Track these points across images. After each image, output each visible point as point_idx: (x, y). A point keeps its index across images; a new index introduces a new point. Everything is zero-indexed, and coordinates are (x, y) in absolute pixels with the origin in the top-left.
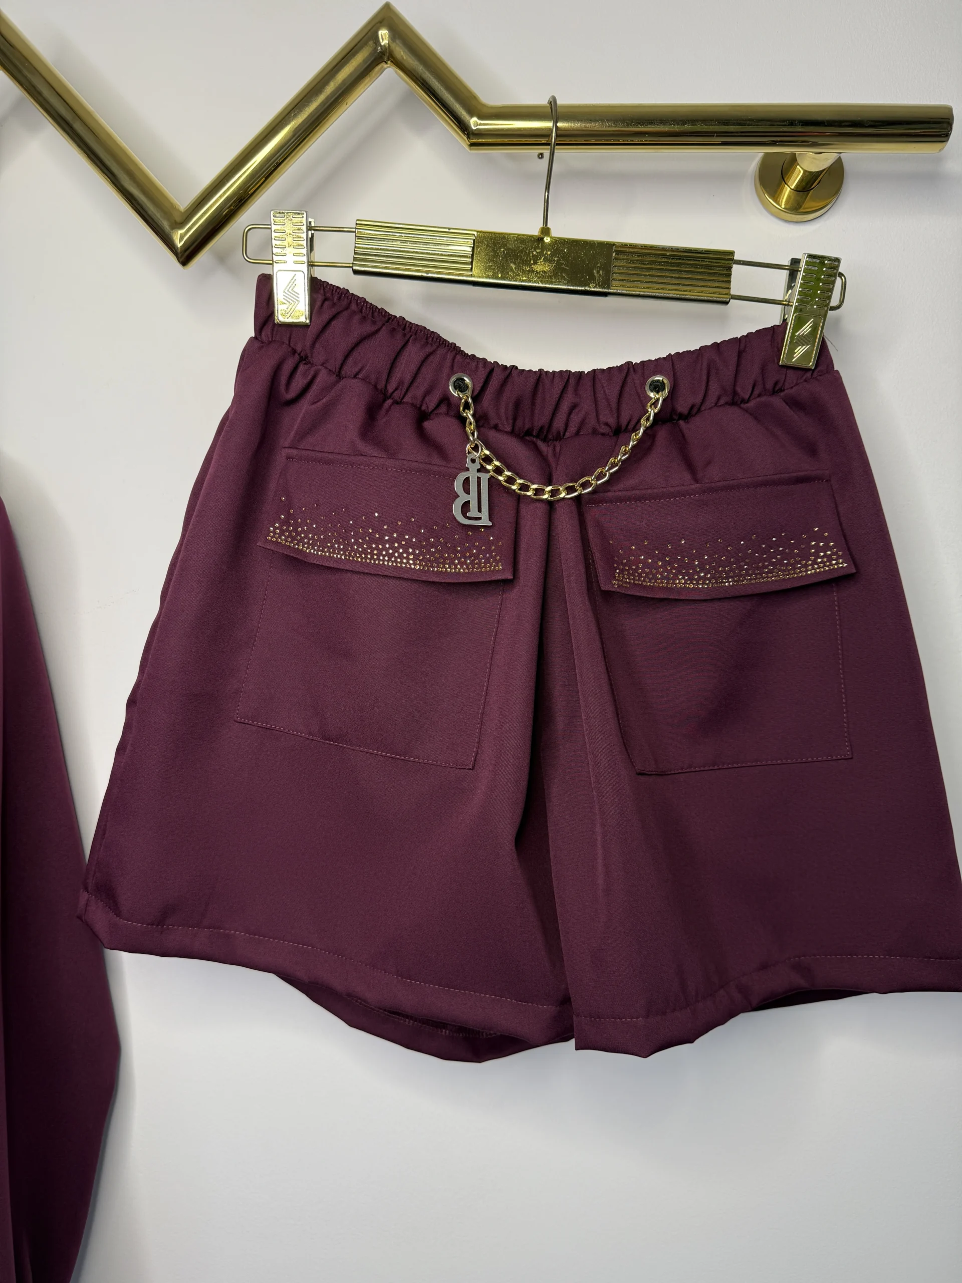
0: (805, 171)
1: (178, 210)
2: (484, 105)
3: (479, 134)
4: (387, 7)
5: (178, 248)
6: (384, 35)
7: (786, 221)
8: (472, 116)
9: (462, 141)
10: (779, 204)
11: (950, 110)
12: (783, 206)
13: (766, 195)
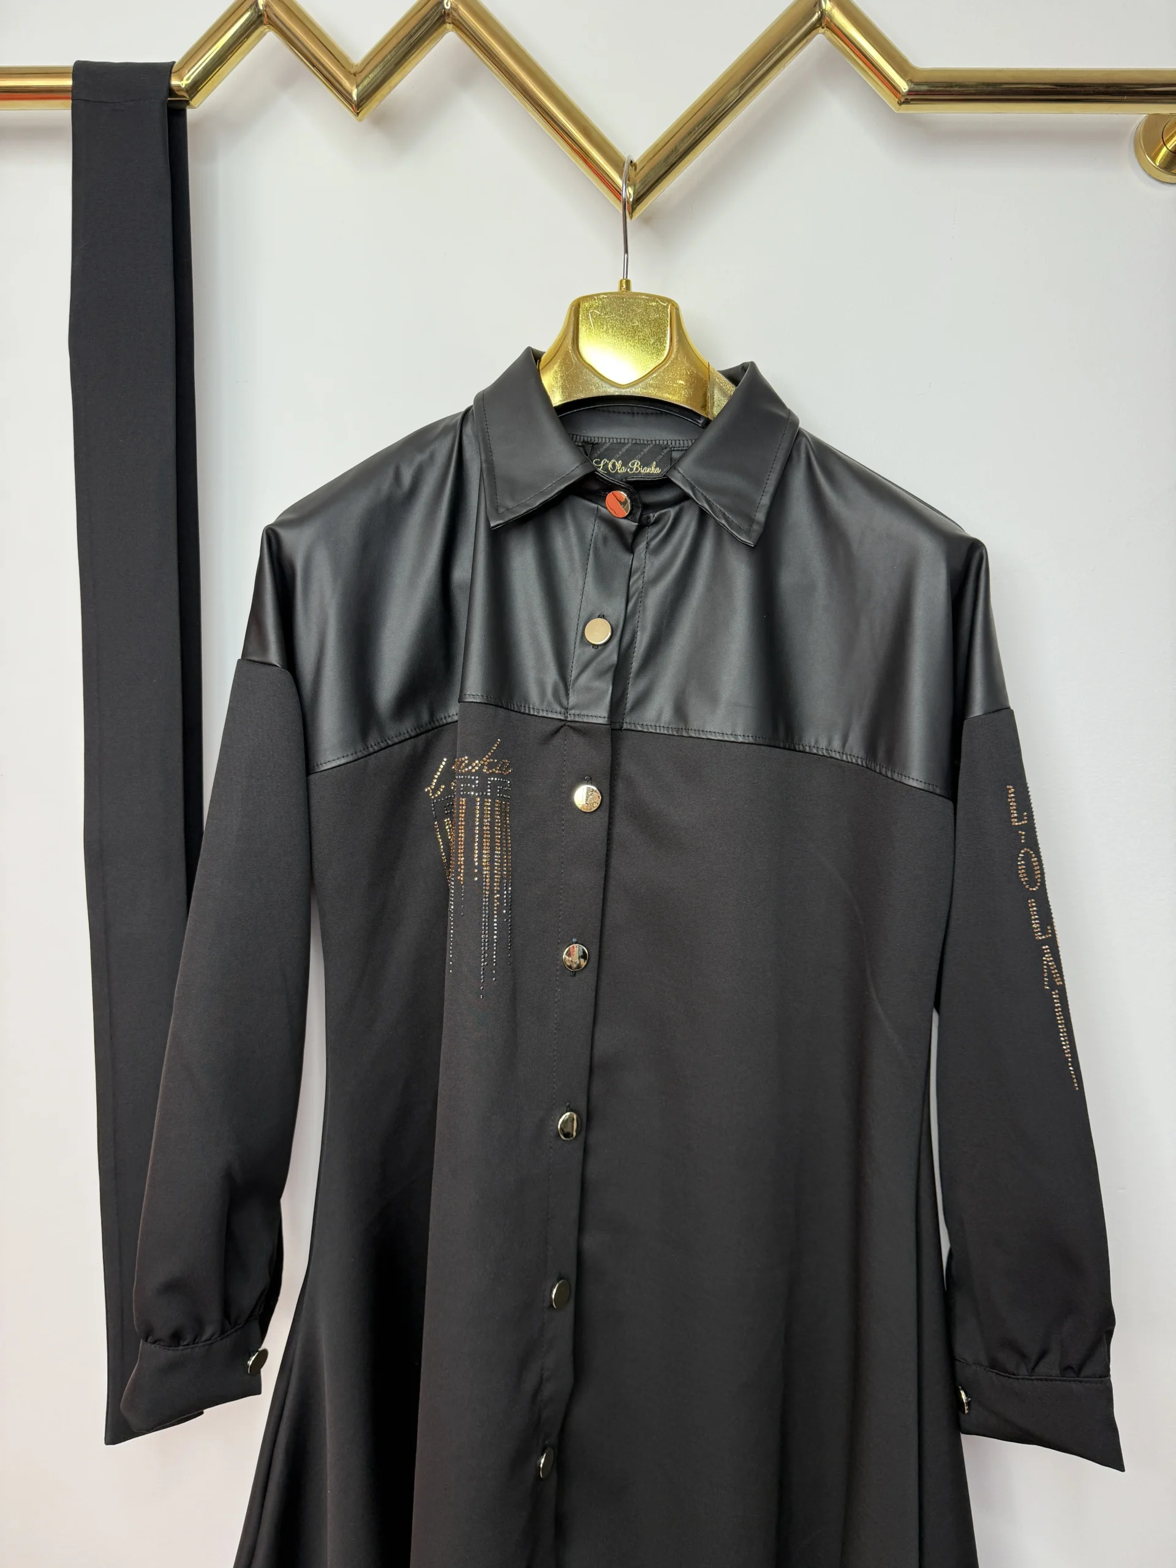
1: (627, 166)
2: (915, 69)
7: (1157, 179)
8: (904, 77)
9: (891, 101)
10: (1153, 164)
12: (1157, 165)
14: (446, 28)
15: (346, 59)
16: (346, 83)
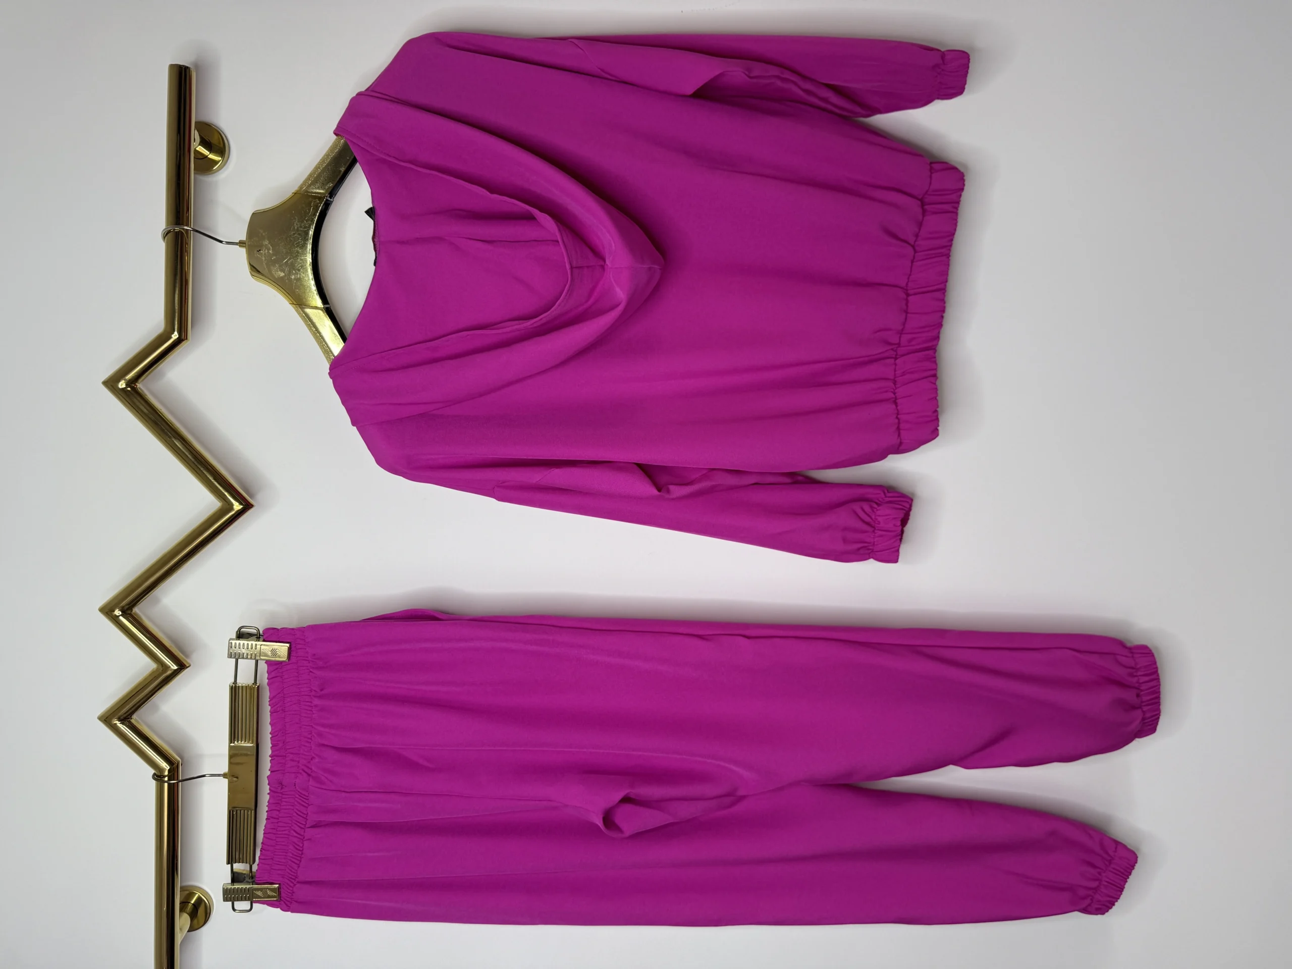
1: (222, 506)
2: (165, 331)
3: (180, 333)
5: (242, 508)
6: (122, 385)
7: (229, 157)
9: (184, 345)
10: (218, 162)
11: (172, 66)
12: (220, 159)
13: (214, 168)
14: (136, 614)
15: (153, 672)
16: (169, 672)
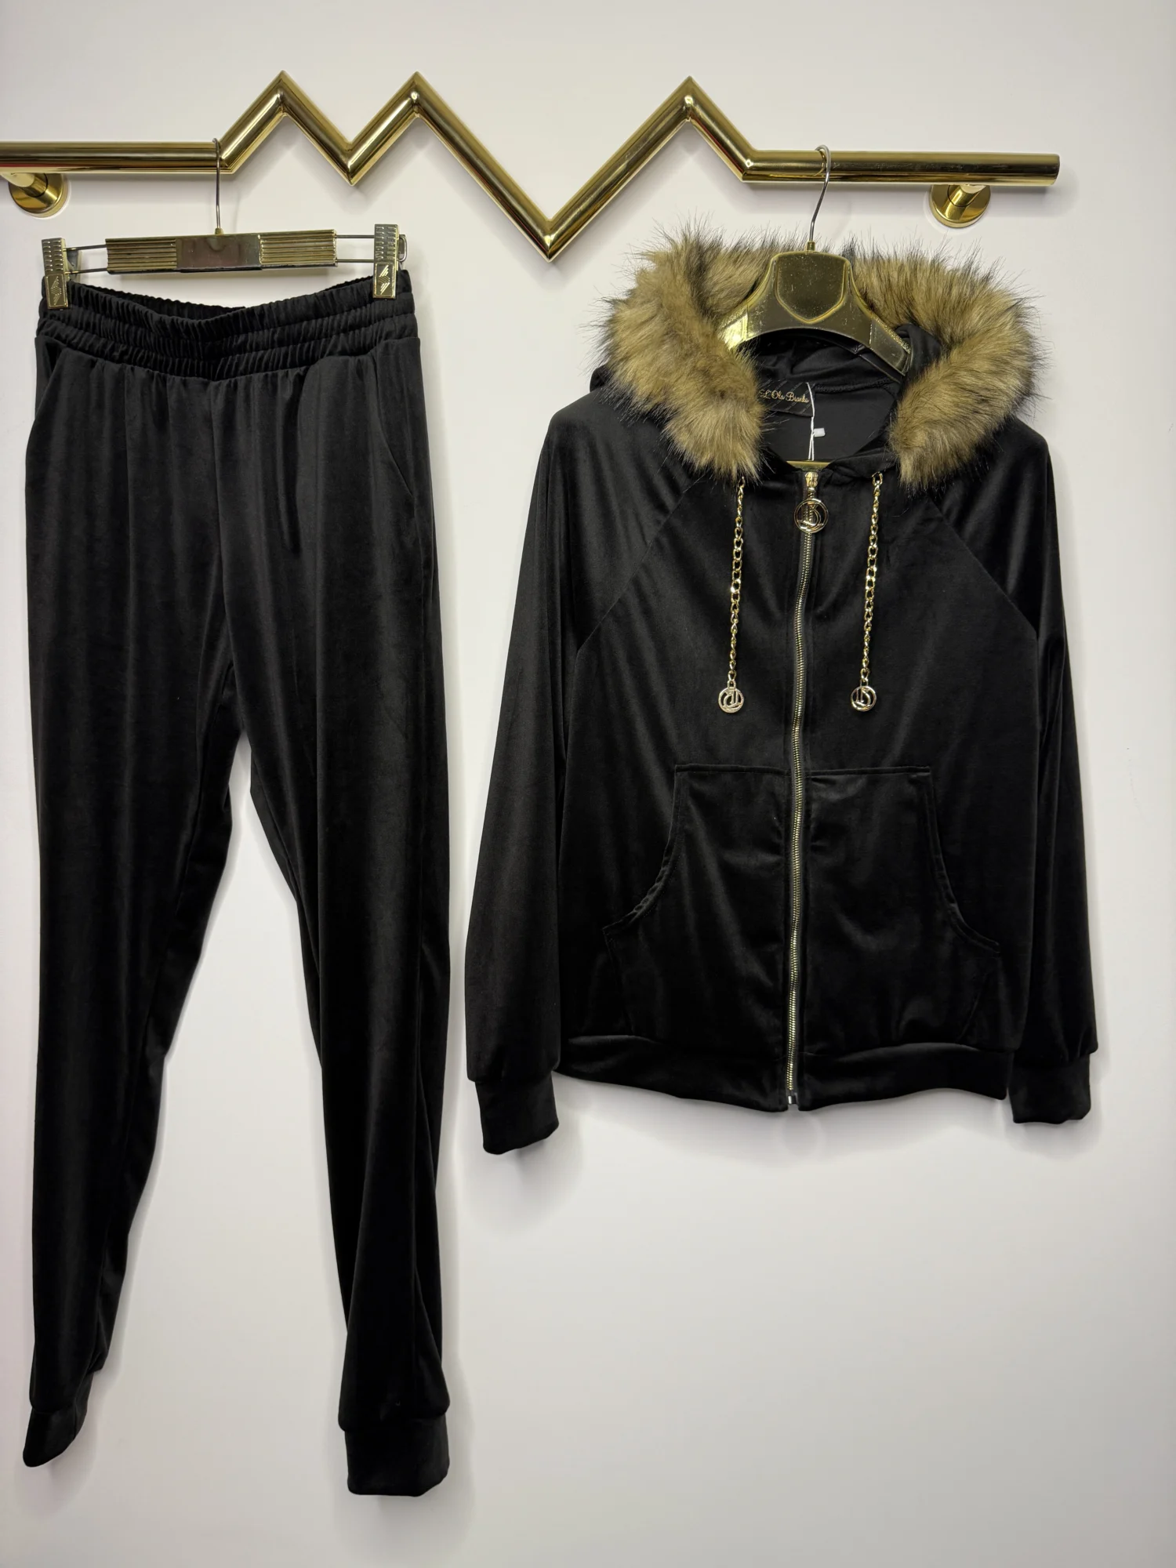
0: (963, 192)
1: (548, 223)
2: (754, 151)
3: (752, 169)
4: (689, 80)
5: (546, 246)
6: (689, 100)
7: (949, 227)
8: (746, 157)
9: (739, 175)
10: (944, 215)
11: (1058, 158)
12: (948, 217)
13: (936, 209)
14: (414, 116)
15: (342, 138)
16: (343, 159)
